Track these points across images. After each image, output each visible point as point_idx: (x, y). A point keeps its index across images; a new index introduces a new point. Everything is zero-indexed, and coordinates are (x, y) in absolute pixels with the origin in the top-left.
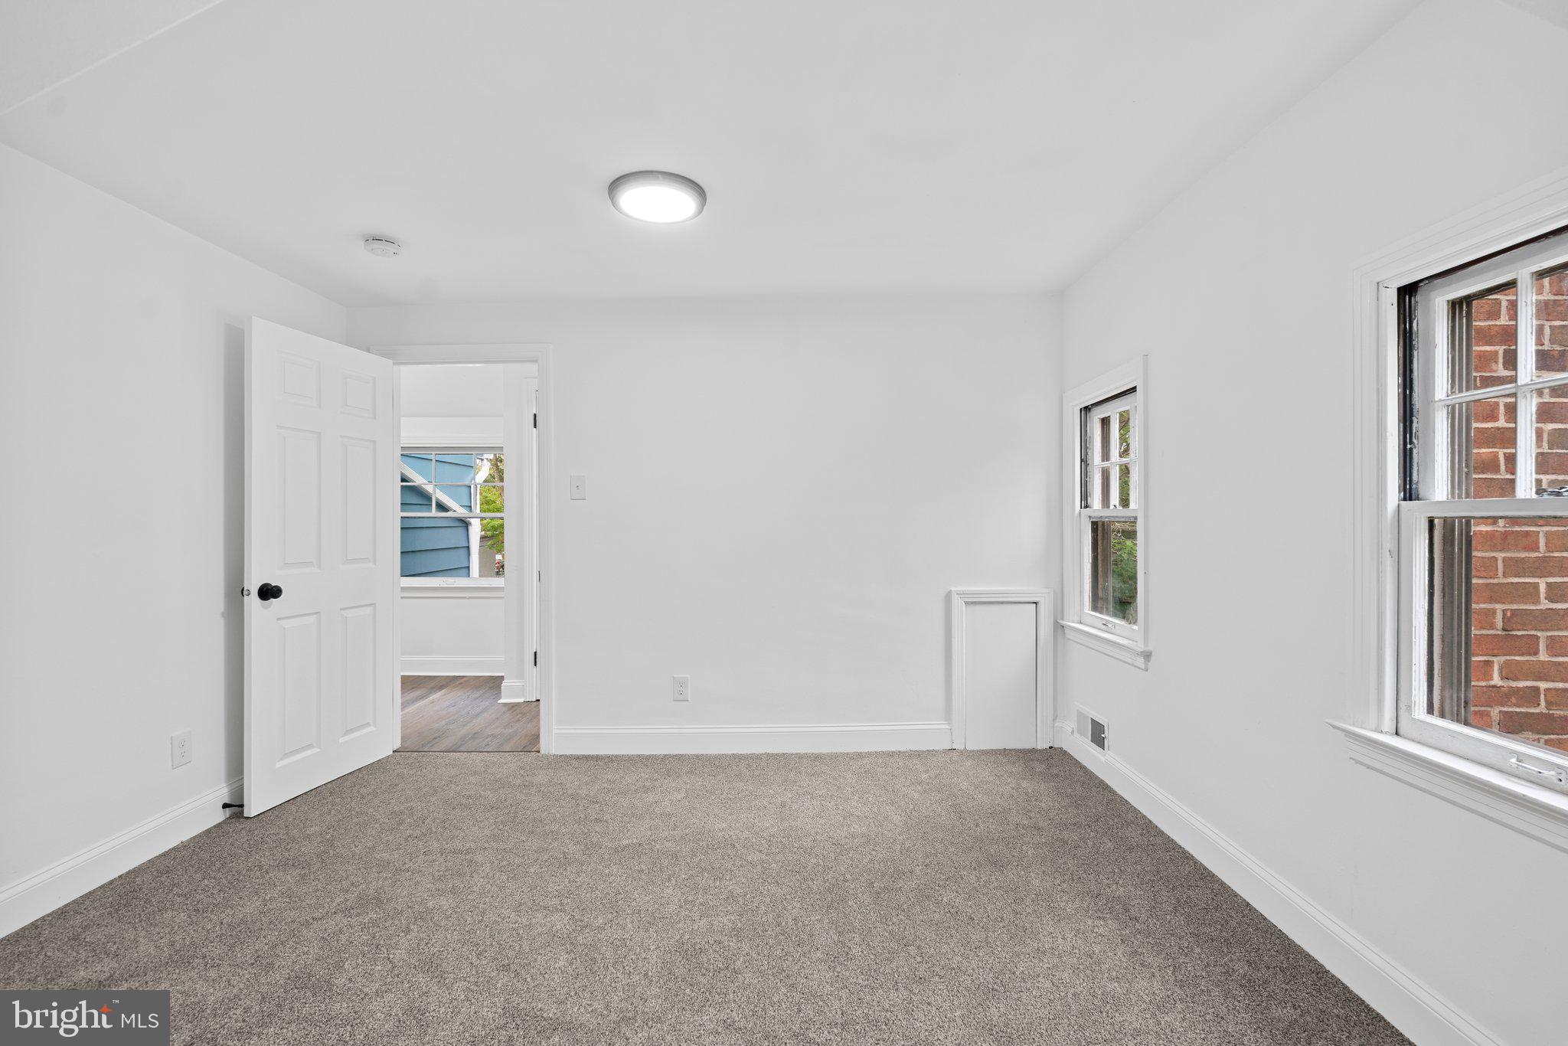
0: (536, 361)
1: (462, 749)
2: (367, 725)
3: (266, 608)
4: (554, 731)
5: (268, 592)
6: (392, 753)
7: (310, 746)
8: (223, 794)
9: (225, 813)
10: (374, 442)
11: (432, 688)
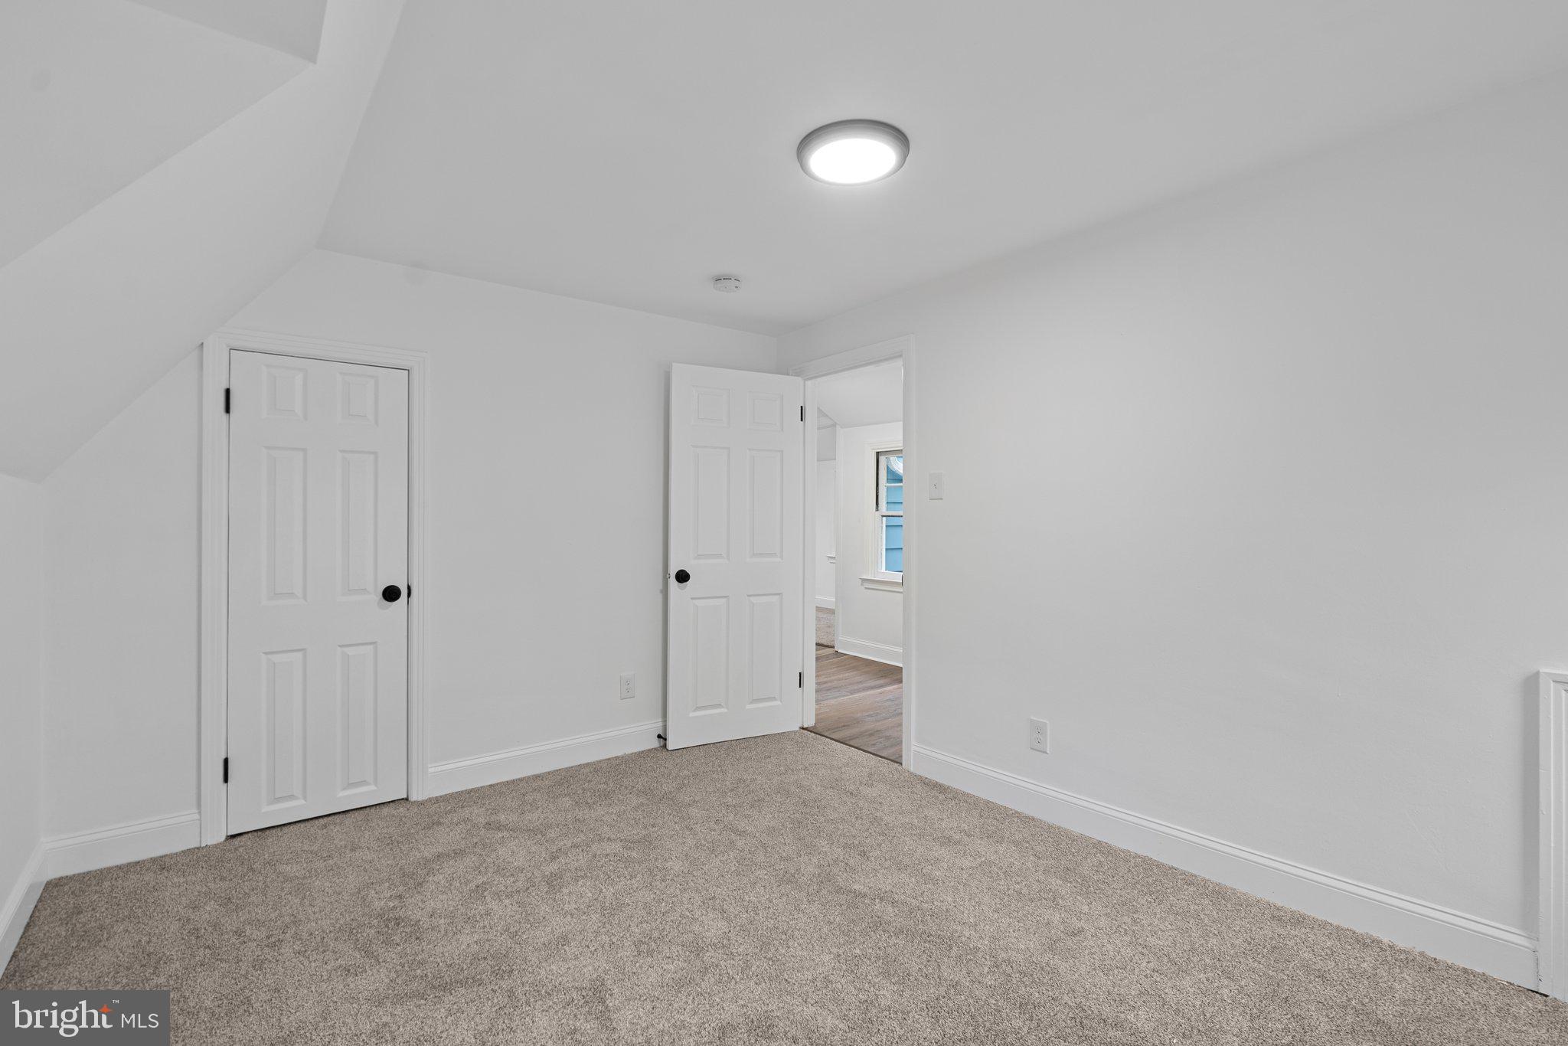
0: (901, 356)
1: (851, 743)
2: (774, 699)
3: (682, 589)
4: (913, 748)
5: (683, 577)
6: (798, 729)
7: (719, 706)
8: (656, 727)
9: (660, 742)
10: (782, 451)
11: (895, 680)
